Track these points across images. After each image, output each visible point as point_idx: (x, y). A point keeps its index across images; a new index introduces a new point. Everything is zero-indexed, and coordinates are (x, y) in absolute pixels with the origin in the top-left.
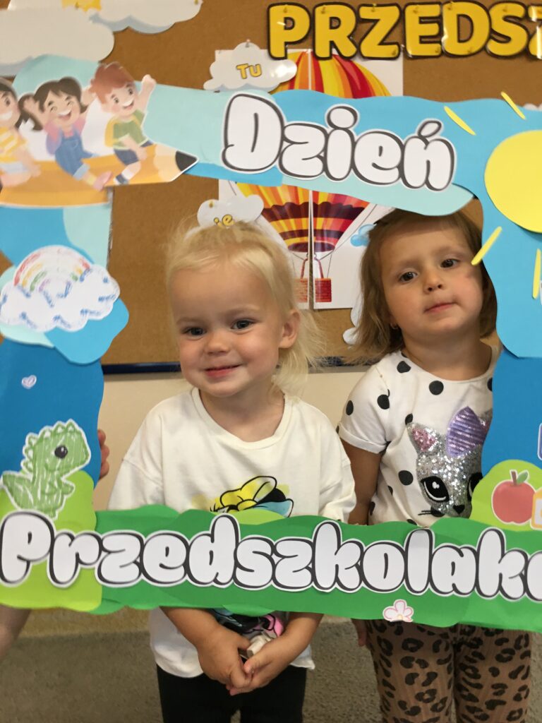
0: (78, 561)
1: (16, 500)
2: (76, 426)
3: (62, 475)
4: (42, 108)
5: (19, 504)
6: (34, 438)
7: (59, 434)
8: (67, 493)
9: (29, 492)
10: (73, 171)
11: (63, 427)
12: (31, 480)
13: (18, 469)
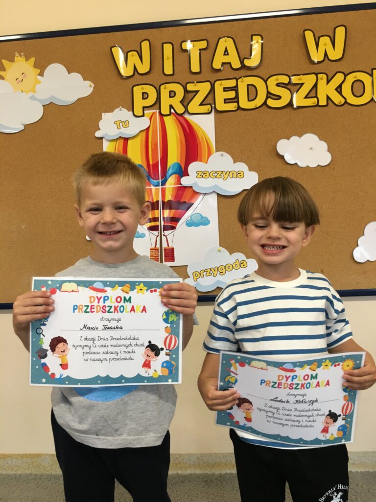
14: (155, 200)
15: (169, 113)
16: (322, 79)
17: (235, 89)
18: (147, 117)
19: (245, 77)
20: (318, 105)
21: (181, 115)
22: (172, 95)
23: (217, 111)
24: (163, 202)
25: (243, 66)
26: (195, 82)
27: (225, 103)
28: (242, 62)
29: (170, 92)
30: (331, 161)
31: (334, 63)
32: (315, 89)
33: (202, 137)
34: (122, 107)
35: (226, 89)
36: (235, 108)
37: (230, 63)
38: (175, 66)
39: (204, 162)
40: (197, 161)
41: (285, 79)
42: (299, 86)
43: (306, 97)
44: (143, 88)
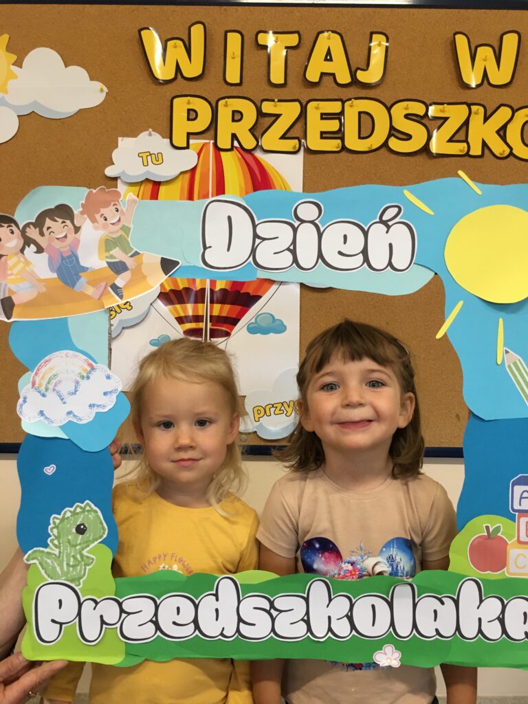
0: (103, 622)
1: (46, 572)
2: (93, 506)
3: (83, 549)
4: (42, 234)
5: (49, 576)
6: (57, 518)
7: (78, 514)
8: (89, 565)
9: (56, 565)
10: (73, 284)
11: (81, 508)
12: (58, 555)
13: (46, 546)
14: (198, 287)
15: (229, 147)
16: (476, 113)
17: (338, 116)
18: (195, 150)
19: (356, 99)
21: (250, 152)
22: (236, 118)
24: (212, 292)
25: (355, 82)
26: (276, 100)
27: (322, 138)
28: (353, 75)
29: (234, 112)
31: (497, 89)
32: (464, 128)
34: (153, 131)
35: (324, 116)
36: (338, 148)
37: (333, 75)
38: (244, 71)
41: (418, 109)
42: (442, 121)
43: (450, 140)
44: (189, 101)
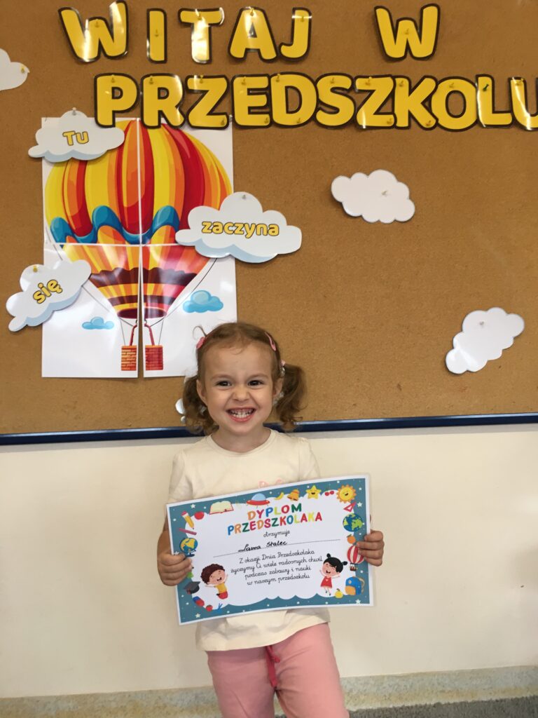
14: (131, 267)
15: (156, 124)
16: (401, 86)
17: (267, 91)
18: (121, 128)
19: (282, 74)
20: (394, 126)
21: (176, 128)
22: (162, 96)
23: (237, 127)
24: (146, 271)
25: (280, 57)
26: (202, 76)
27: (250, 113)
28: (278, 50)
29: (160, 89)
30: (415, 214)
31: (420, 62)
32: (390, 101)
33: (212, 166)
34: (77, 110)
35: (252, 92)
36: (266, 122)
37: (259, 51)
38: (168, 48)
39: (215, 208)
40: (202, 204)
41: (345, 83)
42: (367, 94)
43: (377, 113)
44: (113, 79)
